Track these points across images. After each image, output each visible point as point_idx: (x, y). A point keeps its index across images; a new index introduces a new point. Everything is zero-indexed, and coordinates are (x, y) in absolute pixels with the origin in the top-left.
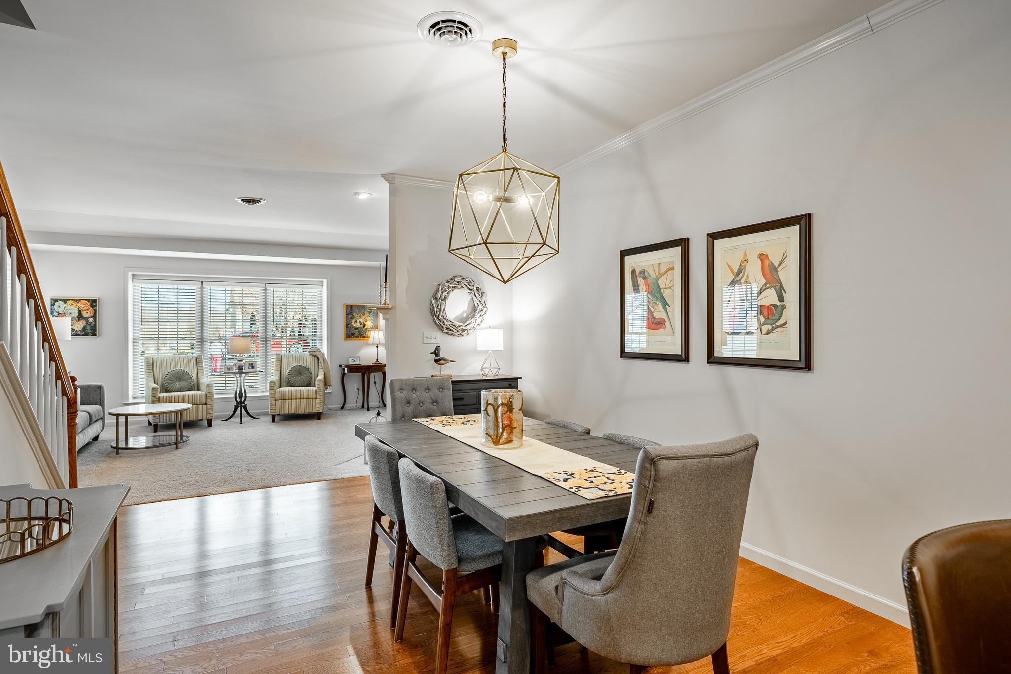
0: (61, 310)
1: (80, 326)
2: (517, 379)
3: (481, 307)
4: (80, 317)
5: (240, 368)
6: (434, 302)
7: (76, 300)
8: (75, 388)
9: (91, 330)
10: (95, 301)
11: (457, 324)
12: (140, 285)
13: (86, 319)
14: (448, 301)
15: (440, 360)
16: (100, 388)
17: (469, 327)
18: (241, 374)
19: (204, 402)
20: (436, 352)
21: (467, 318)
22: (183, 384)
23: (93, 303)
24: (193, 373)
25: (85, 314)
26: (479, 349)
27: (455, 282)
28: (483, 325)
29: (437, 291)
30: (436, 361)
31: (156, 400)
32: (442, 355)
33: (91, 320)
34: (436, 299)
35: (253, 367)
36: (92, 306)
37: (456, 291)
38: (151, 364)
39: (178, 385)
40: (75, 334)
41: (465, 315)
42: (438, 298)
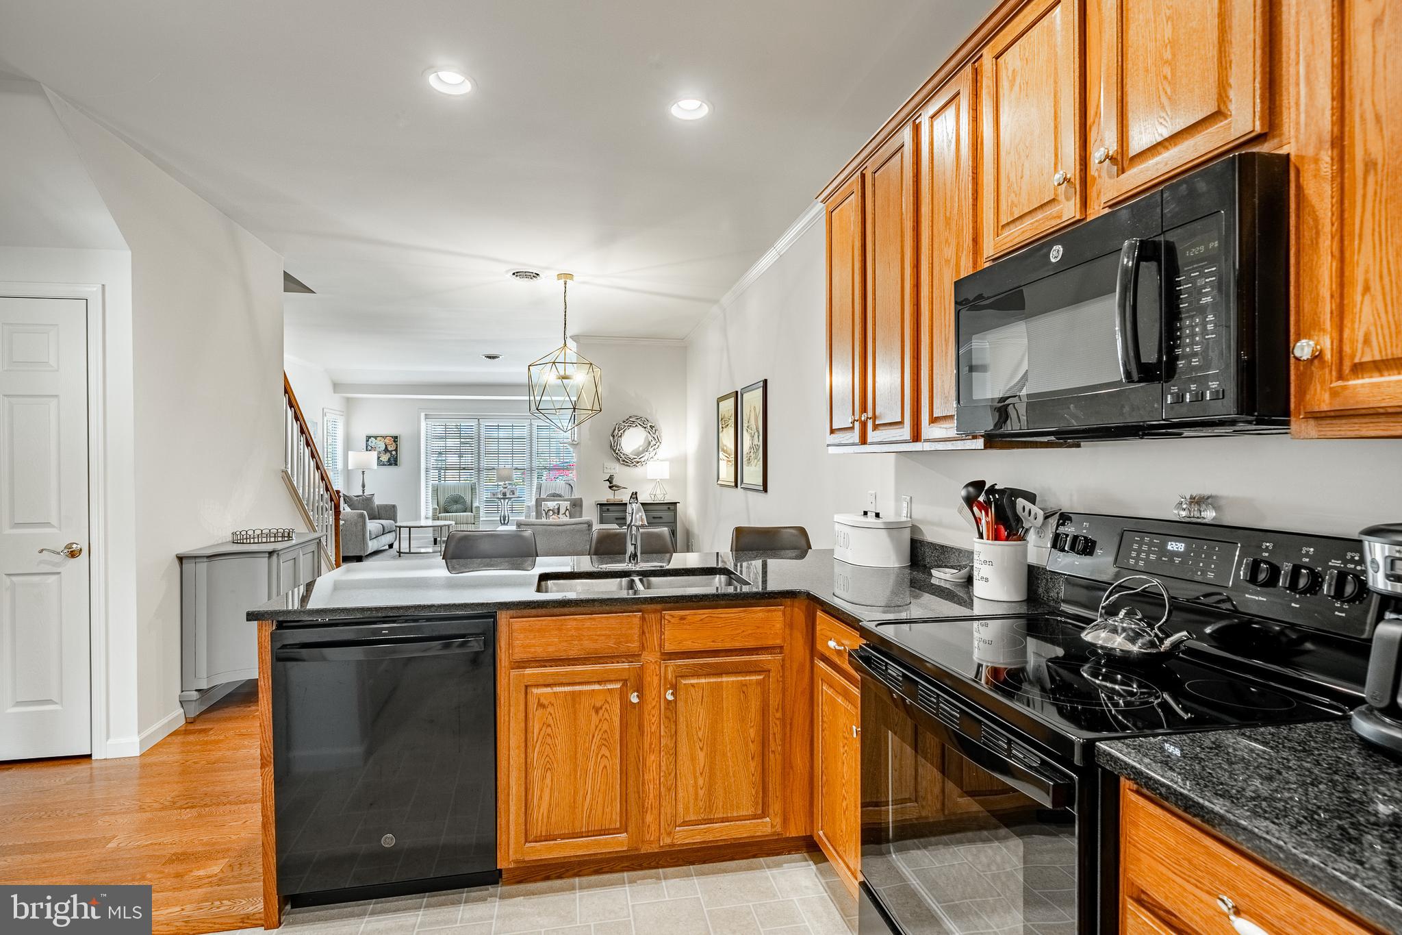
0: (373, 445)
1: (385, 458)
2: (676, 503)
3: (654, 442)
4: (386, 450)
5: (504, 494)
6: (611, 438)
7: (383, 437)
8: (339, 497)
9: (393, 461)
10: (396, 437)
11: (632, 457)
12: (430, 422)
13: (390, 452)
14: (623, 438)
15: (613, 486)
16: (394, 506)
17: (642, 459)
18: (504, 499)
19: (473, 521)
20: (610, 480)
21: (643, 451)
22: (459, 506)
23: (395, 439)
24: (468, 499)
25: (390, 449)
26: (649, 478)
27: (630, 422)
28: (655, 458)
29: (615, 430)
30: (610, 487)
31: (435, 518)
32: (614, 483)
33: (394, 453)
34: (613, 436)
35: (513, 494)
36: (395, 441)
37: (631, 428)
38: (436, 490)
39: (455, 507)
40: (380, 463)
41: (641, 449)
42: (615, 435)
